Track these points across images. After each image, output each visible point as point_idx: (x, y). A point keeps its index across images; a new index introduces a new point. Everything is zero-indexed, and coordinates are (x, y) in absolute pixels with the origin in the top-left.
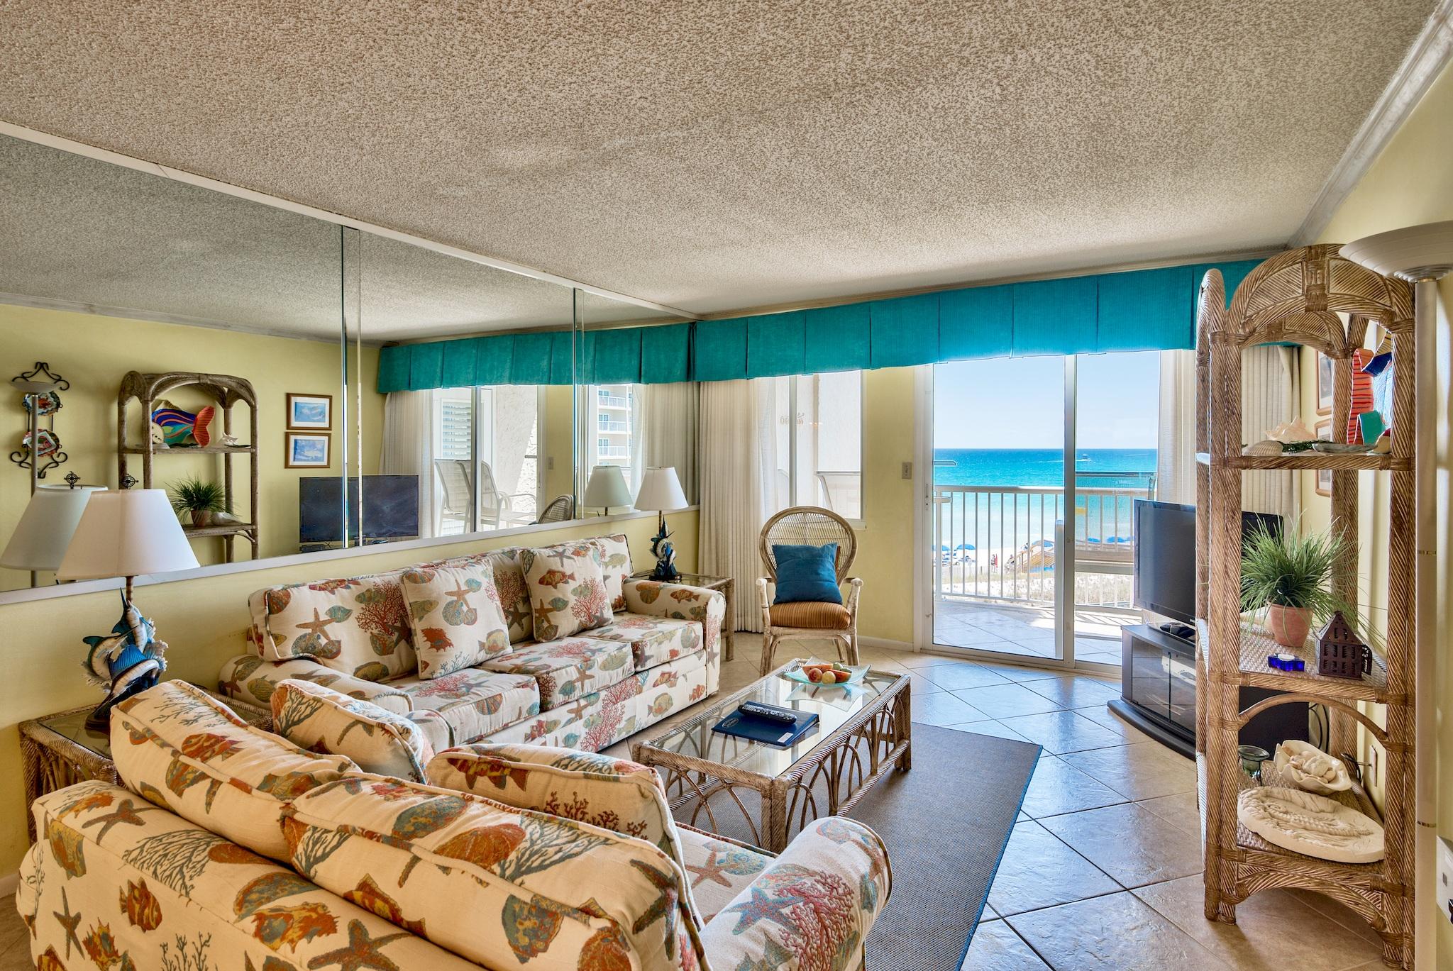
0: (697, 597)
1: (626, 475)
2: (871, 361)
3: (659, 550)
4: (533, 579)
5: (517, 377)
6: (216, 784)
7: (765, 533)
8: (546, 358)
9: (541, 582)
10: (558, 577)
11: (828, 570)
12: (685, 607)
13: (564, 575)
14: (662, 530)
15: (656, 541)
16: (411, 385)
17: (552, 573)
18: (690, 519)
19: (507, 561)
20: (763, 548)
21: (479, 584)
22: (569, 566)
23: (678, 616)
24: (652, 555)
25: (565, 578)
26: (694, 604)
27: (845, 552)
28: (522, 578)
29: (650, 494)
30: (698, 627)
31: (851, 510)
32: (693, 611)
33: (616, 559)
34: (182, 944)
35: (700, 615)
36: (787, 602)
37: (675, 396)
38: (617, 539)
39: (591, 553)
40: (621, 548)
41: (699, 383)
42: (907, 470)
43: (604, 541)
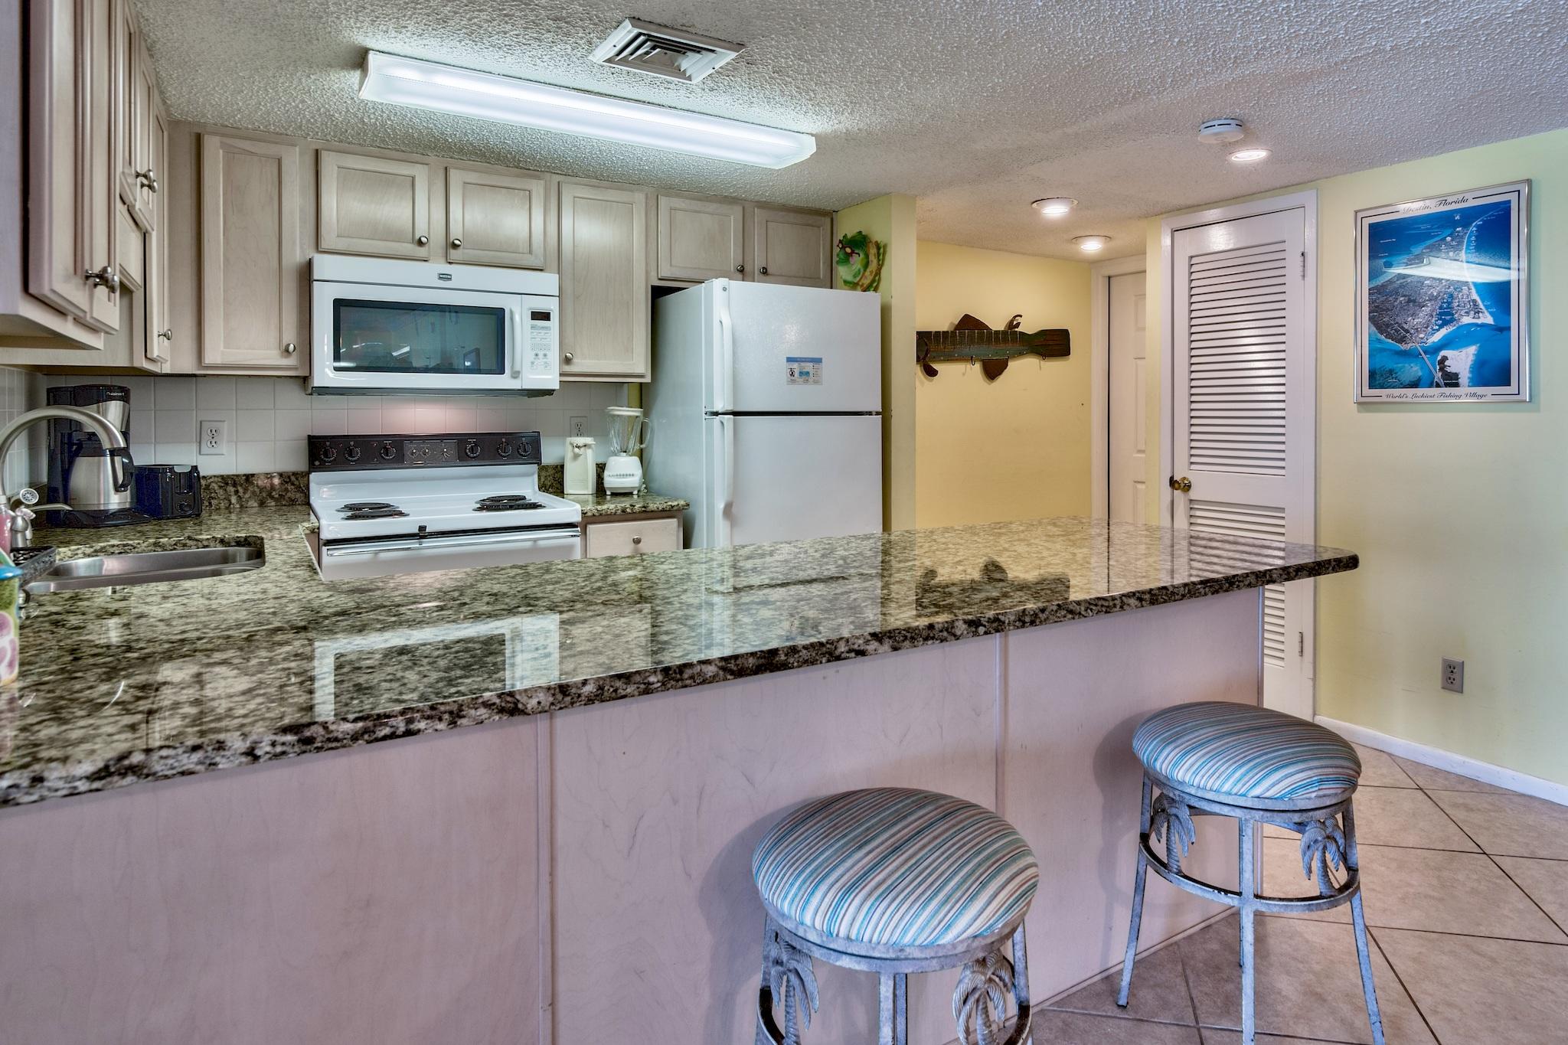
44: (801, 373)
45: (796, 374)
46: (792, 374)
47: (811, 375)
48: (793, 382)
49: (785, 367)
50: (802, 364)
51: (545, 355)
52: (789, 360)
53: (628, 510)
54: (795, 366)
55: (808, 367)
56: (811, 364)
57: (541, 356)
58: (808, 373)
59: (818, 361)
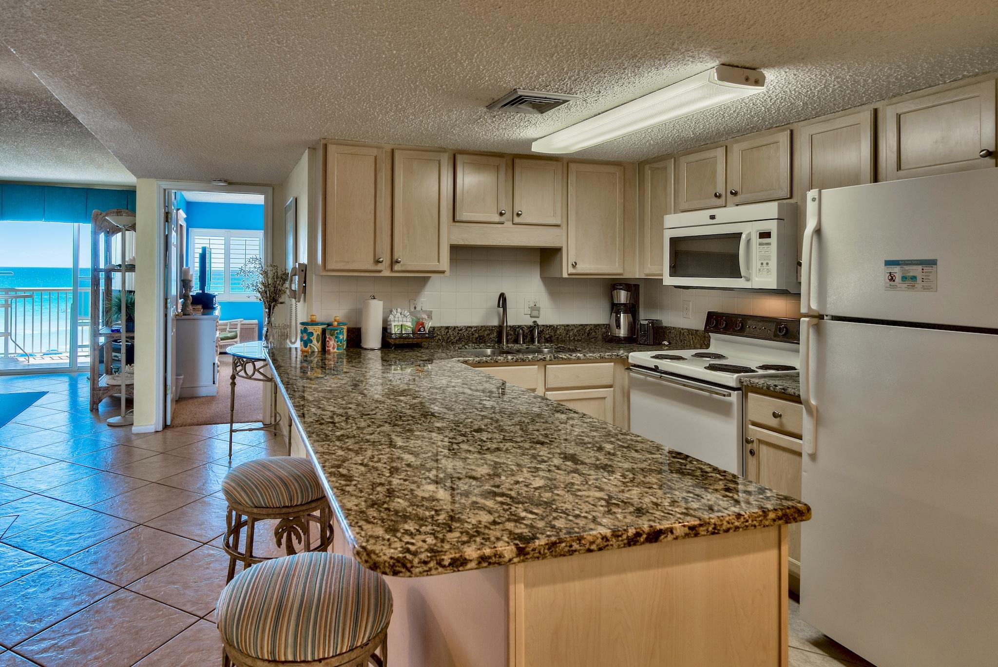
44: (904, 278)
45: (898, 279)
46: (892, 279)
47: (919, 280)
48: (894, 287)
49: (882, 272)
50: (907, 268)
51: (767, 264)
52: (888, 263)
53: (771, 388)
54: (897, 270)
55: (916, 271)
56: (920, 268)
57: (765, 264)
58: (914, 278)
59: (933, 263)
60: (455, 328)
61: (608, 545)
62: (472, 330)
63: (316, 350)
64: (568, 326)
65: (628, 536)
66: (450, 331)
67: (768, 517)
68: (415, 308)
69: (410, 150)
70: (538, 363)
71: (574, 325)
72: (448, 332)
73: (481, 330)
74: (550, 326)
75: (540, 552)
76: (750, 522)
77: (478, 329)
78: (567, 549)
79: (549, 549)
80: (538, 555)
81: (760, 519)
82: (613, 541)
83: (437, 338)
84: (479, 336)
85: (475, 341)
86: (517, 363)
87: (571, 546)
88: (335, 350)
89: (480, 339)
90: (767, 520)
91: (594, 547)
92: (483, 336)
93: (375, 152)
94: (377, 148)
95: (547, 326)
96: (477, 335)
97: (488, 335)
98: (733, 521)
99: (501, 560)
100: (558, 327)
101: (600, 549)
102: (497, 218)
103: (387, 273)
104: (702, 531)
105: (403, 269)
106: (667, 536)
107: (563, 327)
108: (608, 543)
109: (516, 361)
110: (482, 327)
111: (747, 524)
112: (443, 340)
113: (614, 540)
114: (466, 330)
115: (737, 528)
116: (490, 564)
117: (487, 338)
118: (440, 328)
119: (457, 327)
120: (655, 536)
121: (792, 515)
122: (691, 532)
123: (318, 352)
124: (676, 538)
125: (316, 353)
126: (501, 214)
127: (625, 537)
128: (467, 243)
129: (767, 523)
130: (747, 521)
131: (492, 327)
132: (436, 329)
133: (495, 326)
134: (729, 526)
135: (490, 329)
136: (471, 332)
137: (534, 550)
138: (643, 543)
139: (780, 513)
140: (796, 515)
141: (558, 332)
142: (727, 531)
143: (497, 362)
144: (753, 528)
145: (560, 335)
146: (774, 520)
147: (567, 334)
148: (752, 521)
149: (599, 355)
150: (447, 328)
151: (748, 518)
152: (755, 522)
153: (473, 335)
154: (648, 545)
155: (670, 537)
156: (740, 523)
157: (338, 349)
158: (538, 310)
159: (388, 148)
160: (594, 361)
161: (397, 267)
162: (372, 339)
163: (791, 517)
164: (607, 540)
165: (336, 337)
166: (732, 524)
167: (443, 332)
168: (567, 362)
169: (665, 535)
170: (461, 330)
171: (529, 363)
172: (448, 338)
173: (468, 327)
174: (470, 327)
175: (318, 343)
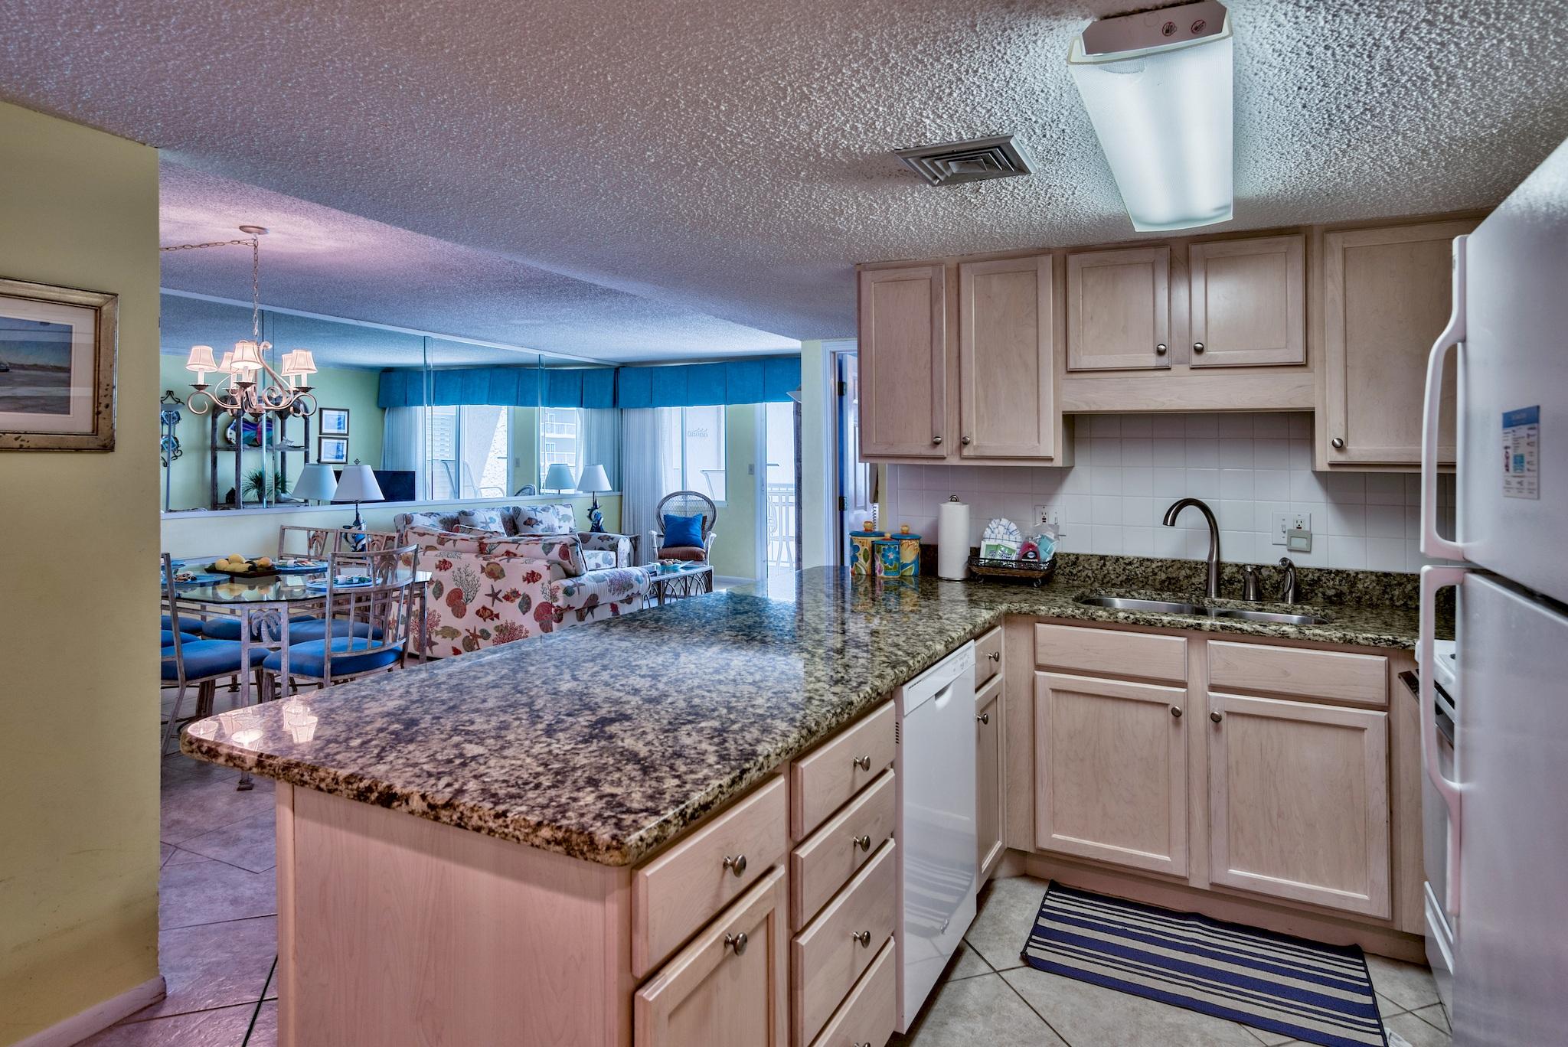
0: (612, 539)
1: (573, 471)
2: (727, 401)
3: (593, 517)
4: (520, 522)
5: (492, 400)
6: (455, 541)
7: (660, 507)
8: (515, 386)
9: (525, 523)
10: (534, 521)
11: (696, 530)
12: (606, 544)
13: (537, 521)
14: (595, 504)
15: (591, 511)
16: (407, 403)
17: (530, 519)
18: (616, 500)
19: (506, 512)
20: (659, 516)
21: (495, 521)
22: (539, 516)
23: (601, 549)
24: (588, 520)
25: (537, 522)
26: (611, 542)
27: (709, 519)
28: (514, 521)
29: (588, 481)
30: (613, 554)
31: (718, 495)
32: (610, 546)
33: (566, 518)
34: (459, 569)
35: (614, 548)
36: (669, 547)
37: (608, 417)
38: (566, 506)
39: (551, 511)
40: (569, 512)
41: (622, 410)
42: (751, 470)
43: (558, 507)
47: (1526, 467)
48: (1509, 486)
56: (1526, 431)
60: (1117, 559)
61: (337, 789)
62: (1154, 566)
63: (864, 572)
64: (1386, 575)
65: (358, 787)
66: (1108, 563)
67: (539, 833)
68: (1044, 519)
69: (986, 260)
70: (1184, 632)
71: (1406, 575)
72: (1104, 565)
73: (1172, 566)
74: (1338, 572)
75: (274, 770)
76: (511, 829)
77: (1166, 565)
78: (298, 777)
79: (283, 770)
80: (272, 772)
81: (526, 831)
82: (342, 787)
83: (1084, 574)
84: (1168, 578)
85: (1159, 587)
86: (1135, 627)
87: (302, 775)
88: (882, 574)
89: (1170, 583)
90: (536, 836)
91: (323, 785)
92: (1178, 580)
93: (928, 272)
94: (933, 265)
95: (1330, 572)
96: (1163, 576)
97: (1188, 577)
98: (487, 818)
99: (244, 765)
100: (1360, 576)
101: (330, 791)
102: (1152, 360)
103: (954, 461)
104: (444, 814)
105: (978, 453)
106: (400, 805)
107: (1374, 578)
108: (336, 787)
109: (1134, 623)
110: (1173, 561)
111: (506, 830)
112: (1095, 578)
113: (343, 785)
114: (1141, 565)
115: (491, 831)
116: (235, 765)
117: (1185, 583)
118: (1089, 558)
119: (1123, 558)
120: (388, 799)
121: (578, 845)
122: (429, 811)
123: (867, 575)
124: (412, 813)
125: (864, 577)
126: (1161, 353)
127: (355, 786)
128: (1094, 408)
129: (537, 841)
130: (507, 827)
131: (1197, 563)
132: (1081, 559)
133: (1202, 563)
134: (481, 823)
135: (1194, 567)
136: (1150, 570)
137: (270, 765)
138: (373, 803)
139: (560, 835)
140: (585, 848)
141: (1360, 586)
142: (478, 829)
143: (1094, 619)
144: (515, 840)
145: (1366, 593)
146: (548, 842)
147: (1384, 592)
148: (515, 829)
149: (1339, 635)
150: (1103, 558)
151: (509, 822)
152: (517, 833)
153: (1155, 574)
154: (378, 808)
155: (404, 808)
156: (496, 825)
157: (885, 574)
158: (1309, 537)
159: (953, 264)
160: (1328, 645)
161: (966, 452)
162: (952, 564)
163: (576, 848)
164: (337, 783)
165: (883, 556)
166: (485, 822)
167: (1094, 564)
168: (1251, 638)
169: (399, 803)
170: (1130, 563)
171: (1163, 630)
172: (1105, 576)
173: (1144, 560)
174: (1148, 560)
175: (866, 561)
